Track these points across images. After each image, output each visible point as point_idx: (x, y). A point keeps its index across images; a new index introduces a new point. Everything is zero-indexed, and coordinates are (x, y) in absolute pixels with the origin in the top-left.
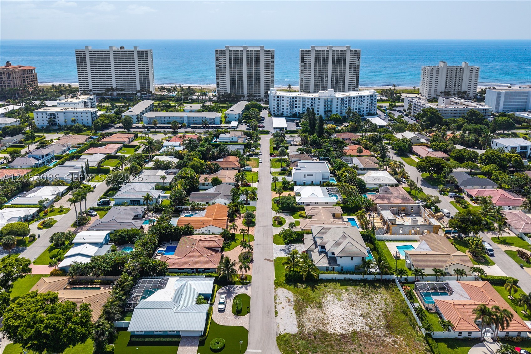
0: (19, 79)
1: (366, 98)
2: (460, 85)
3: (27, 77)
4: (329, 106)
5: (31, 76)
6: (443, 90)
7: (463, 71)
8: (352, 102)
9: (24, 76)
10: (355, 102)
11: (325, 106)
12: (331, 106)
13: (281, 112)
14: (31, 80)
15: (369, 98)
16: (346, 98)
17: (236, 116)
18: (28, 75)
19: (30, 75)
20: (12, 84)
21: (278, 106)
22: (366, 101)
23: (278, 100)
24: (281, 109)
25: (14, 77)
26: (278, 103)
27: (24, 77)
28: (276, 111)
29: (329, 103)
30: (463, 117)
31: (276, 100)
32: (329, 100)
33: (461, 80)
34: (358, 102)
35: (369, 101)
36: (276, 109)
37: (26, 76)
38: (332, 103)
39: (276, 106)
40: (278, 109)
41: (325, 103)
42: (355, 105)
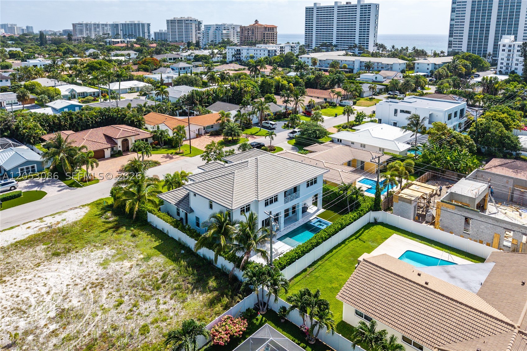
0: (260, 35)
3: (267, 34)
5: (272, 34)
9: (264, 32)
13: (513, 69)
14: (270, 37)
17: (428, 67)
18: (268, 32)
19: (270, 32)
20: (254, 39)
21: (508, 60)
23: (509, 51)
24: (514, 65)
25: (256, 33)
26: (509, 55)
27: (264, 34)
28: (504, 68)
31: (507, 50)
36: (505, 64)
37: (266, 32)
39: (505, 59)
40: (508, 64)
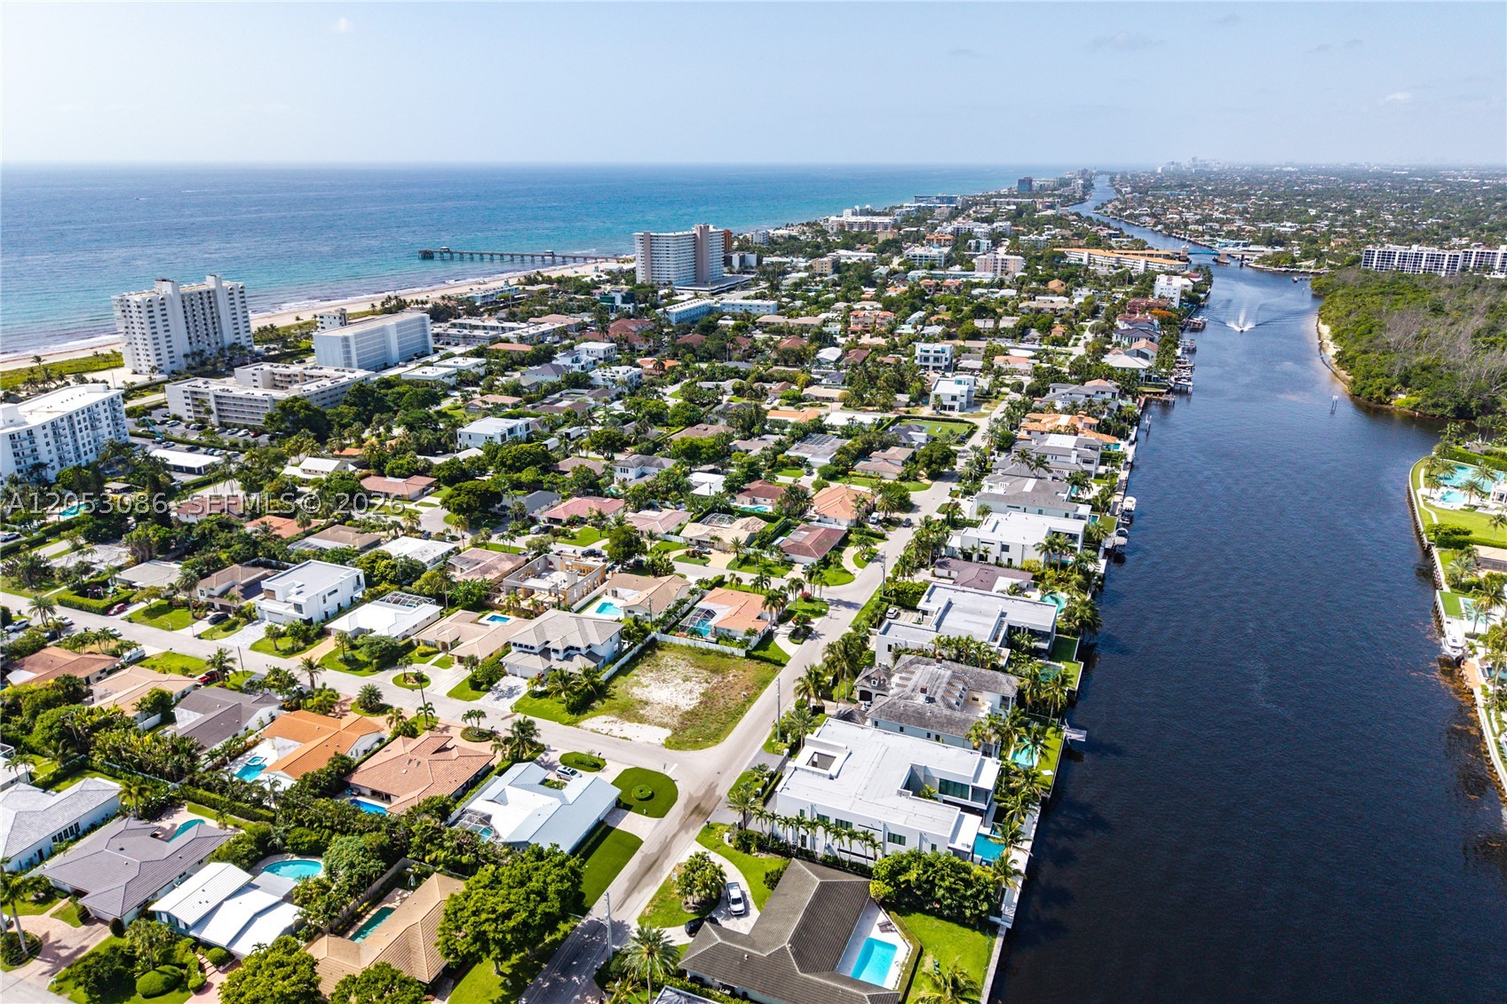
1: (101, 408)
2: (218, 331)
4: (28, 452)
6: (187, 349)
7: (215, 297)
8: (77, 427)
10: (83, 425)
11: (16, 455)
12: (34, 450)
15: (106, 406)
16: (62, 420)
22: (103, 416)
29: (26, 444)
30: (346, 402)
32: (24, 435)
33: (216, 319)
34: (88, 423)
35: (108, 414)
38: (32, 442)
41: (14, 446)
42: (85, 433)
